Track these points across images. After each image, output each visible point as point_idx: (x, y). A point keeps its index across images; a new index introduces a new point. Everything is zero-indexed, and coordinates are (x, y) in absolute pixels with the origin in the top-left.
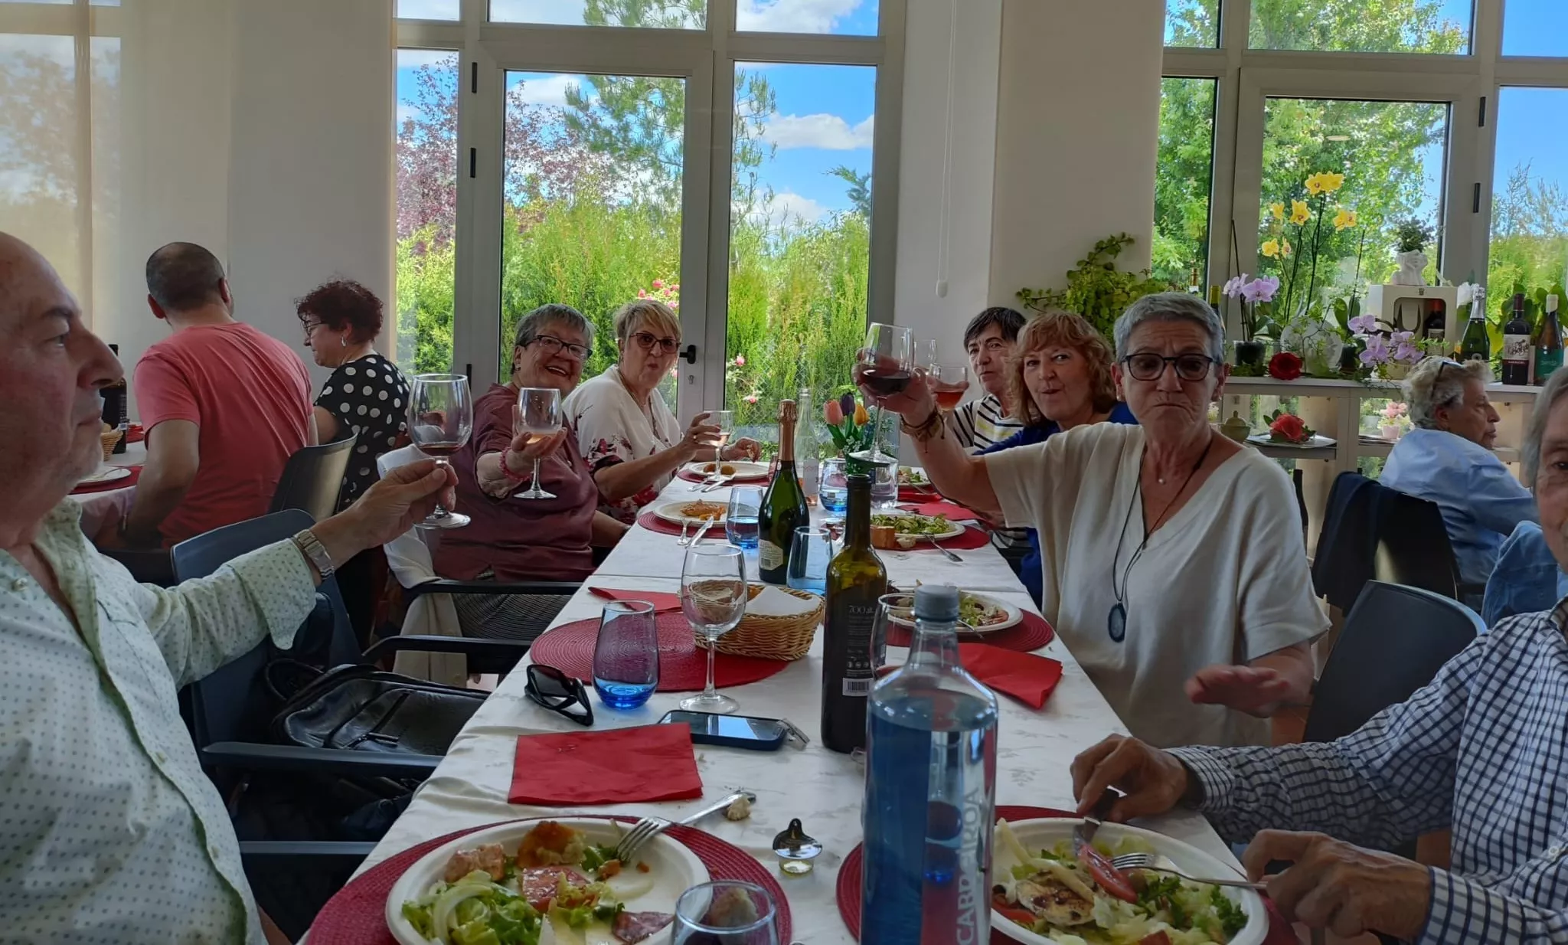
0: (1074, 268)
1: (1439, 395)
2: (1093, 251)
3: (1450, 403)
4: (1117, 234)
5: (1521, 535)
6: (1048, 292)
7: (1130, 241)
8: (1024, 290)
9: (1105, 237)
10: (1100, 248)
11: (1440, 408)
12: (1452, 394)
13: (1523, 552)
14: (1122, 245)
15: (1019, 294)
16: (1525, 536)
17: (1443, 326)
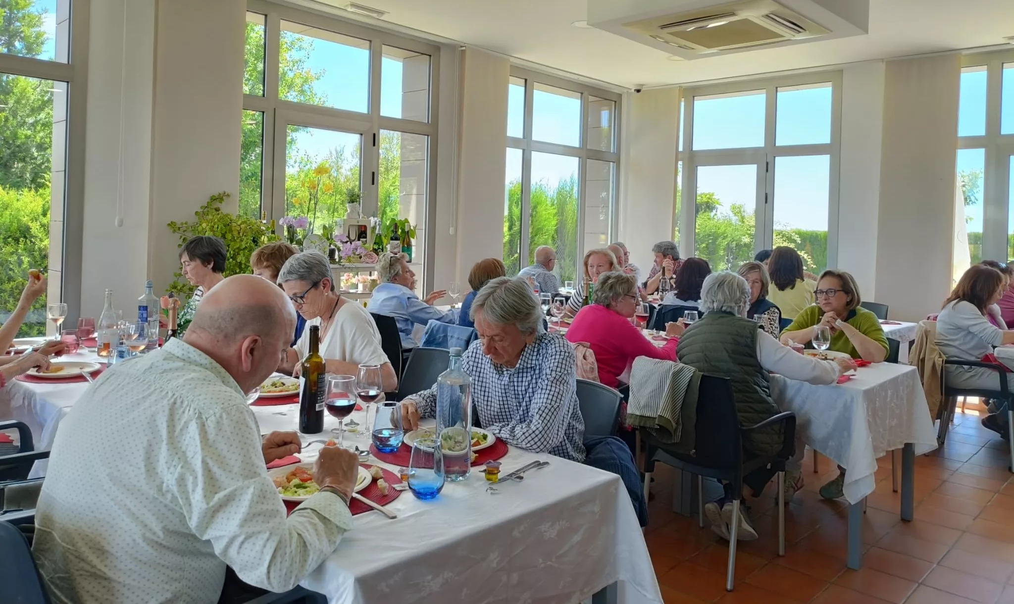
0: (200, 210)
1: (392, 271)
2: (210, 201)
3: (396, 275)
4: (221, 192)
5: (433, 325)
6: (186, 223)
7: (228, 195)
8: (172, 222)
9: (216, 194)
10: (213, 199)
11: (394, 276)
12: (397, 270)
13: (435, 332)
14: (224, 198)
15: (169, 225)
16: (435, 326)
17: (366, 238)
